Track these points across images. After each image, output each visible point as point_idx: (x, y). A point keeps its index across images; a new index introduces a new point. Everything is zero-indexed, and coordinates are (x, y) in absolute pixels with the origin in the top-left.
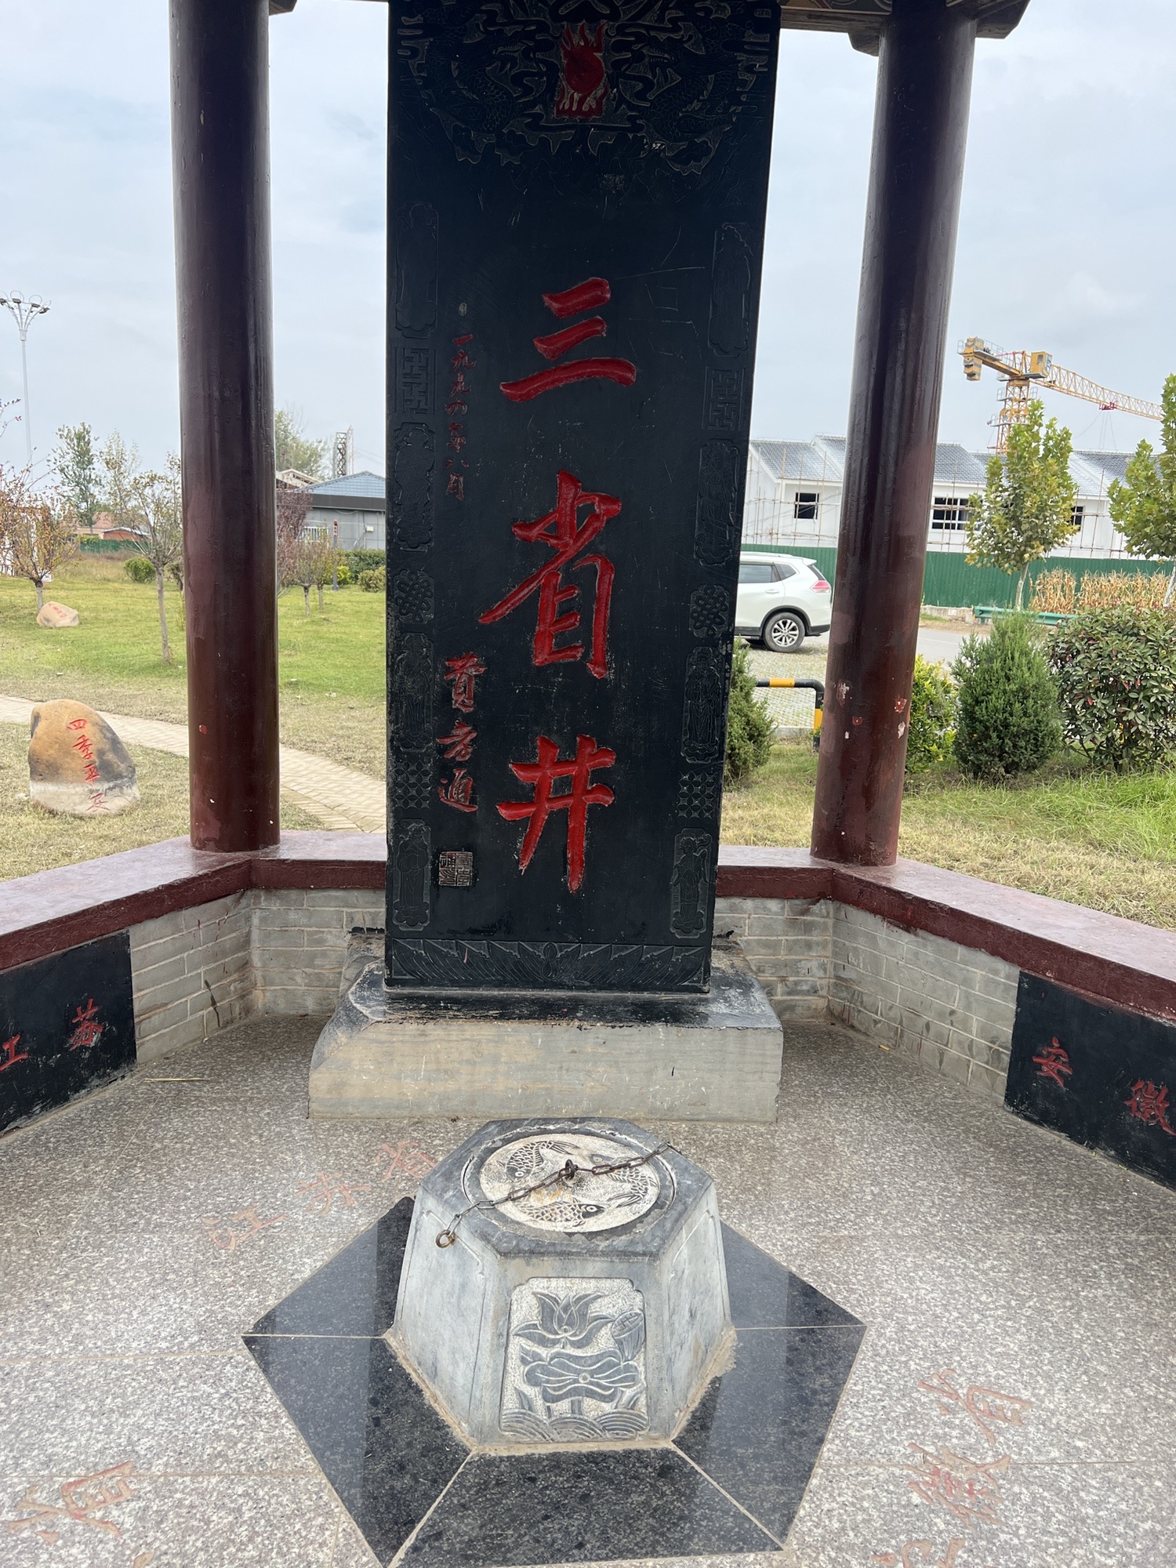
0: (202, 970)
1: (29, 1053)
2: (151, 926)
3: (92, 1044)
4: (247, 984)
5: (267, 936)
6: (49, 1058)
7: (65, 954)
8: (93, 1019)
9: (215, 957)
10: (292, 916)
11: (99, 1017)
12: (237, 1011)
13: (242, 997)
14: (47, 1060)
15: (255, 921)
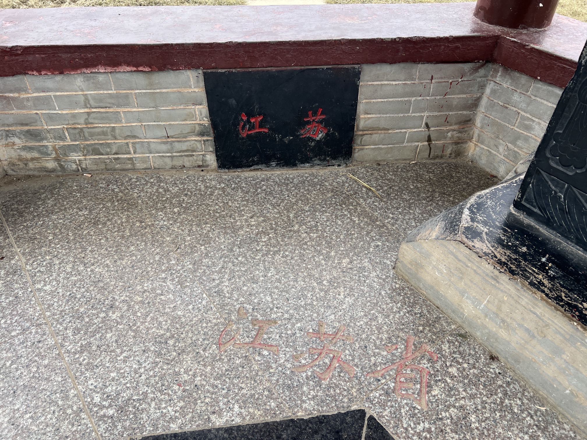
0: (426, 114)
1: (269, 129)
2: (386, 69)
3: (318, 138)
4: (464, 136)
5: (492, 105)
6: (284, 136)
7: (302, 71)
8: (321, 122)
9: (441, 108)
10: (516, 97)
11: (326, 123)
12: (448, 151)
13: (457, 143)
14: (283, 137)
15: (488, 91)
